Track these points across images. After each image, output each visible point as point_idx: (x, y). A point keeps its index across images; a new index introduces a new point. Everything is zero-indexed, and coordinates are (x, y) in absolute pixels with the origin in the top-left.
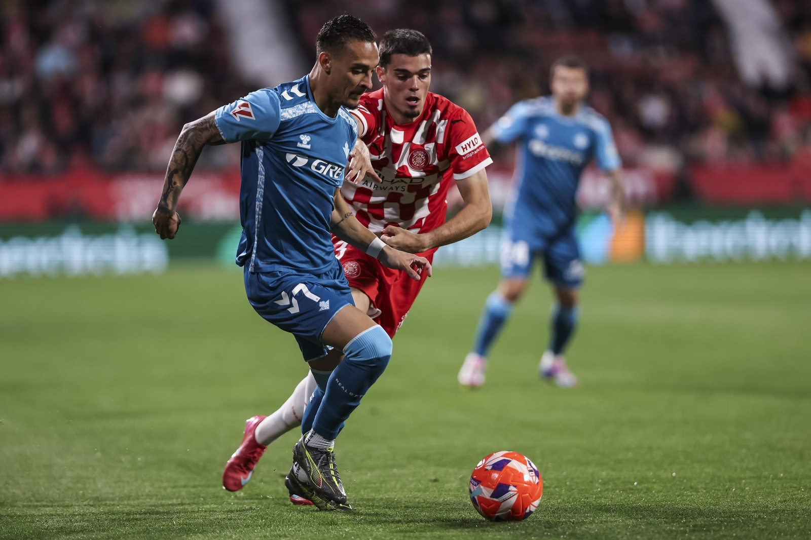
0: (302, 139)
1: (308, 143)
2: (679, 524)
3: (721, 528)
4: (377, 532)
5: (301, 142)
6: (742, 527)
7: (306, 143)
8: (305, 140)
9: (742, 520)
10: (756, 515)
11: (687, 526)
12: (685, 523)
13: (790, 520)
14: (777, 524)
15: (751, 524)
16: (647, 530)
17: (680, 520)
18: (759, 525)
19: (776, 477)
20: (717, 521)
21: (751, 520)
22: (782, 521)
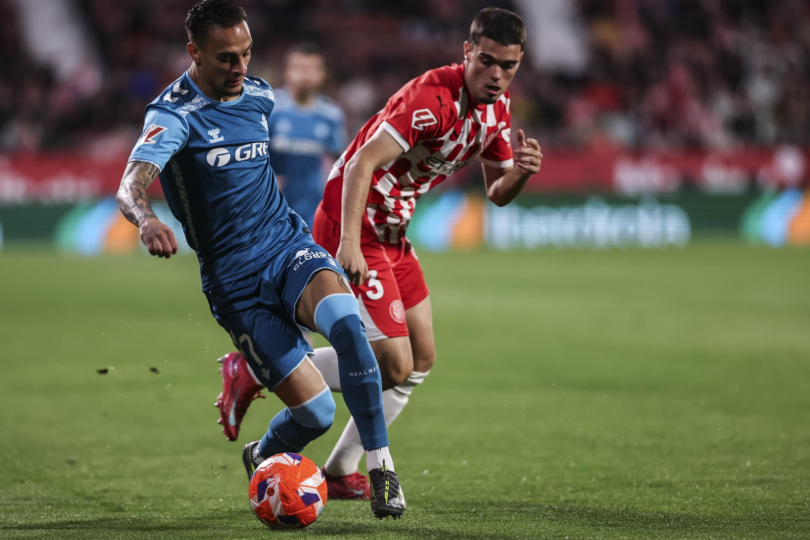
0: (211, 134)
1: (219, 136)
2: (469, 513)
3: (511, 518)
4: (164, 520)
5: (212, 138)
6: (532, 518)
7: (217, 137)
8: (215, 134)
9: (533, 510)
10: (547, 506)
11: (477, 516)
12: (475, 513)
13: (581, 510)
14: (567, 515)
15: (541, 514)
16: (436, 519)
17: (470, 509)
18: (550, 515)
19: (567, 467)
20: (507, 510)
21: (542, 510)
22: (573, 512)
